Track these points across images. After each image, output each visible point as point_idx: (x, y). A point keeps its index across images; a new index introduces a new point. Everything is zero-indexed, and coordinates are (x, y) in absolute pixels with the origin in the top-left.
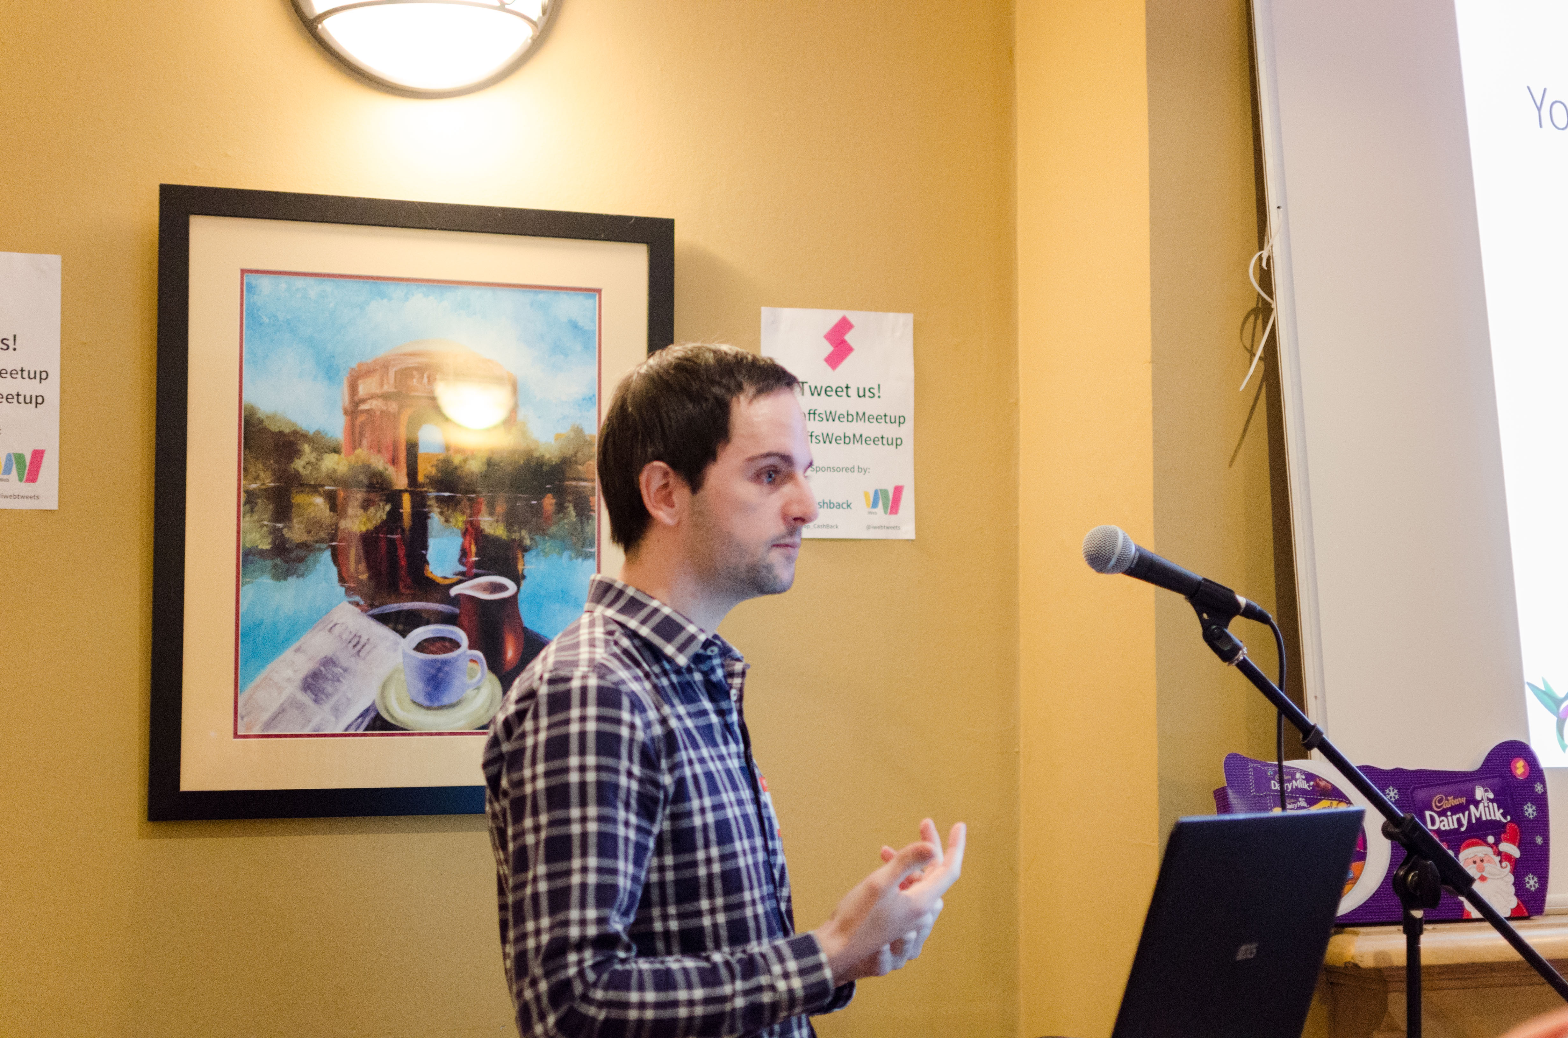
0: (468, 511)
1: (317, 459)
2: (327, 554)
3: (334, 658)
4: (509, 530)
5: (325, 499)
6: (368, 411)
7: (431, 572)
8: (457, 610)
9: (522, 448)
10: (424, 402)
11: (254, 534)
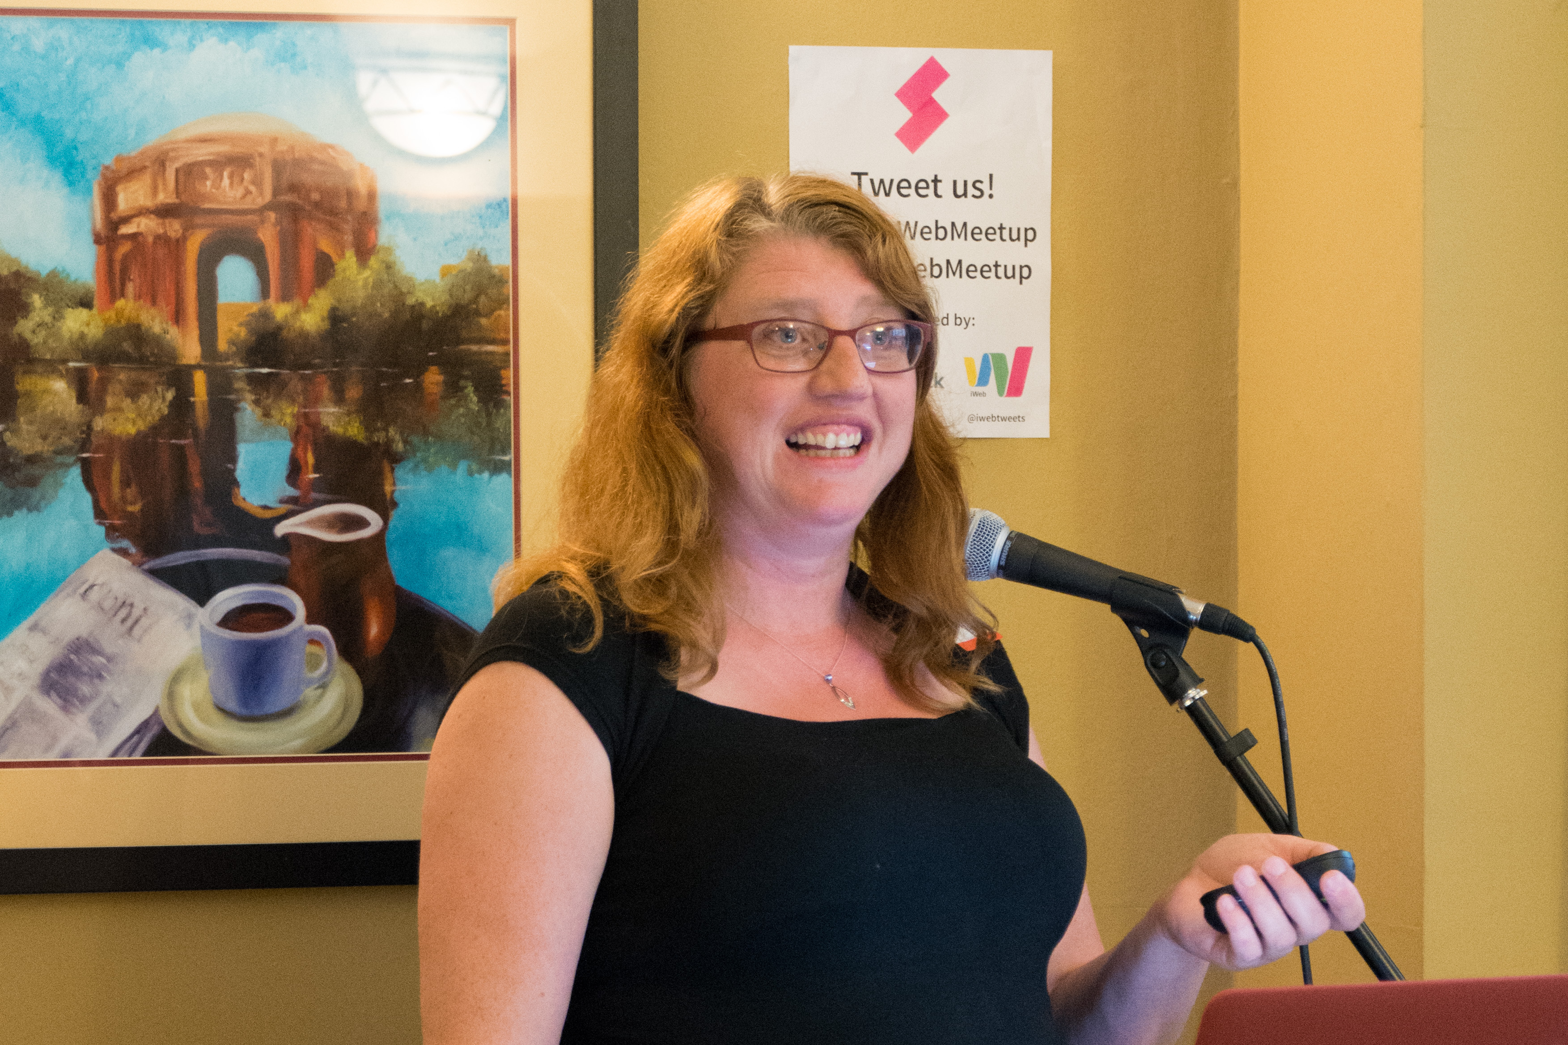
0: (300, 399)
1: (54, 318)
3: (91, 640)
4: (369, 427)
5: (69, 384)
6: (134, 236)
7: (244, 499)
8: (285, 560)
9: (387, 289)
10: (226, 219)
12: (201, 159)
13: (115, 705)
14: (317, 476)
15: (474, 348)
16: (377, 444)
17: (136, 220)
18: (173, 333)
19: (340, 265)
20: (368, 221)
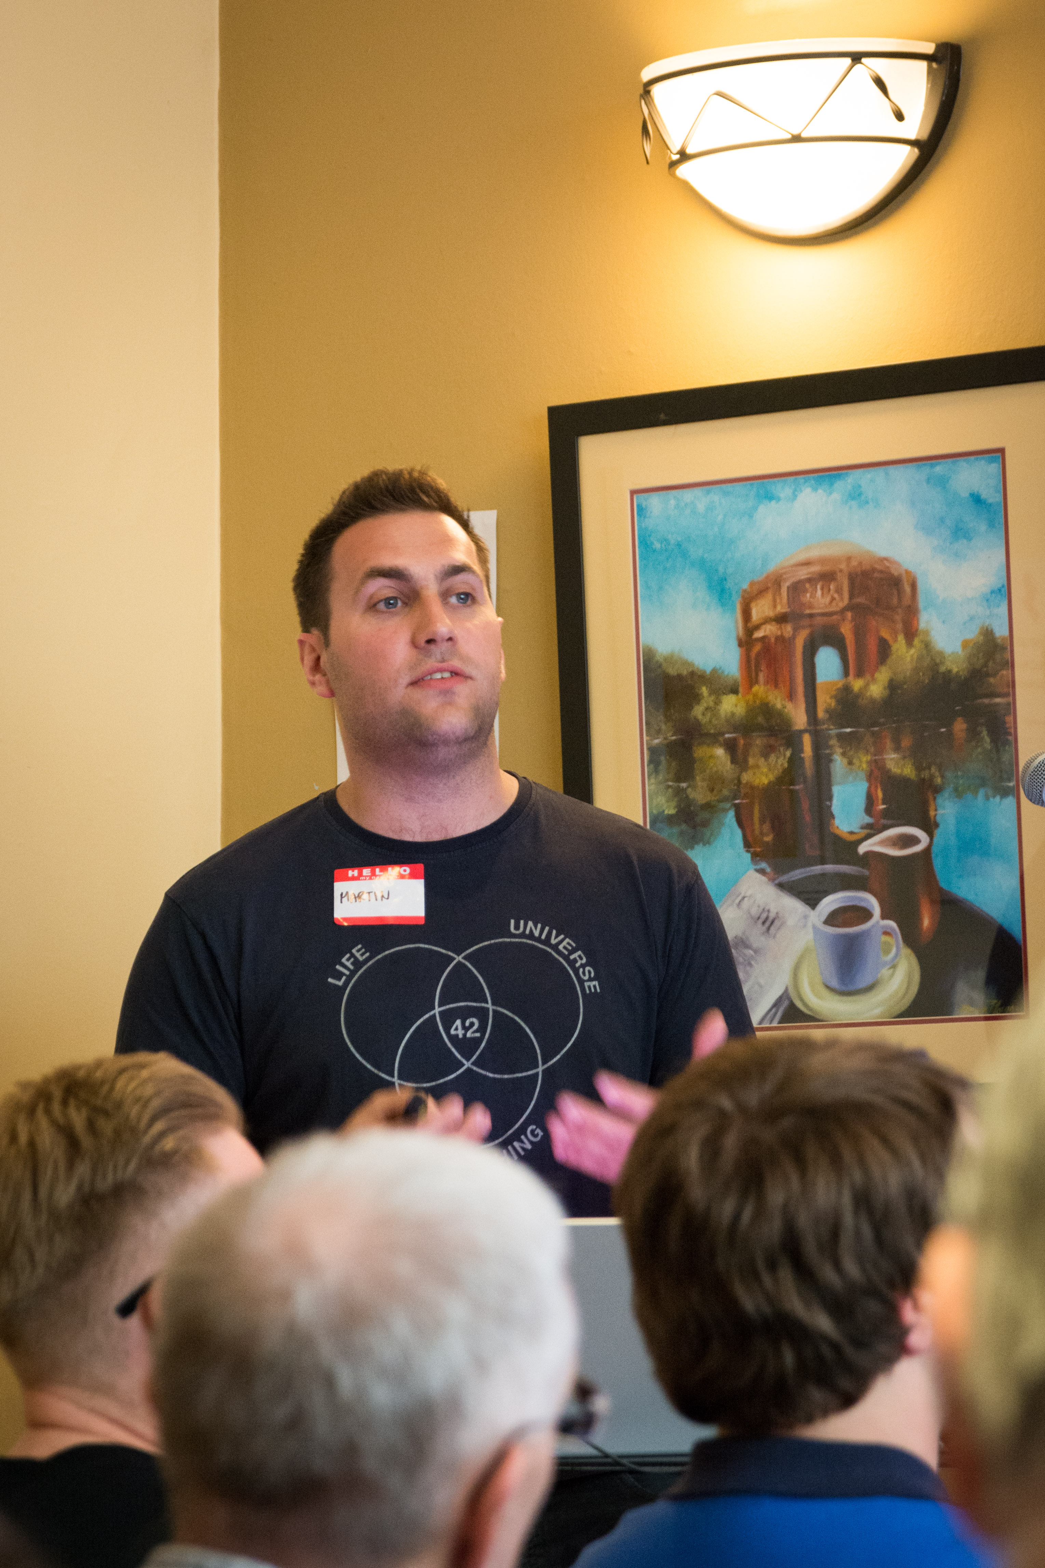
0: (872, 749)
1: (715, 703)
2: (731, 814)
3: (744, 937)
4: (919, 768)
5: (726, 750)
6: (764, 638)
7: (838, 827)
8: (866, 872)
9: (927, 662)
10: (819, 621)
11: (660, 798)
12: (803, 577)
13: (761, 986)
14: (884, 806)
15: (986, 701)
16: (923, 780)
17: (764, 626)
18: (789, 707)
19: (894, 647)
20: (912, 611)
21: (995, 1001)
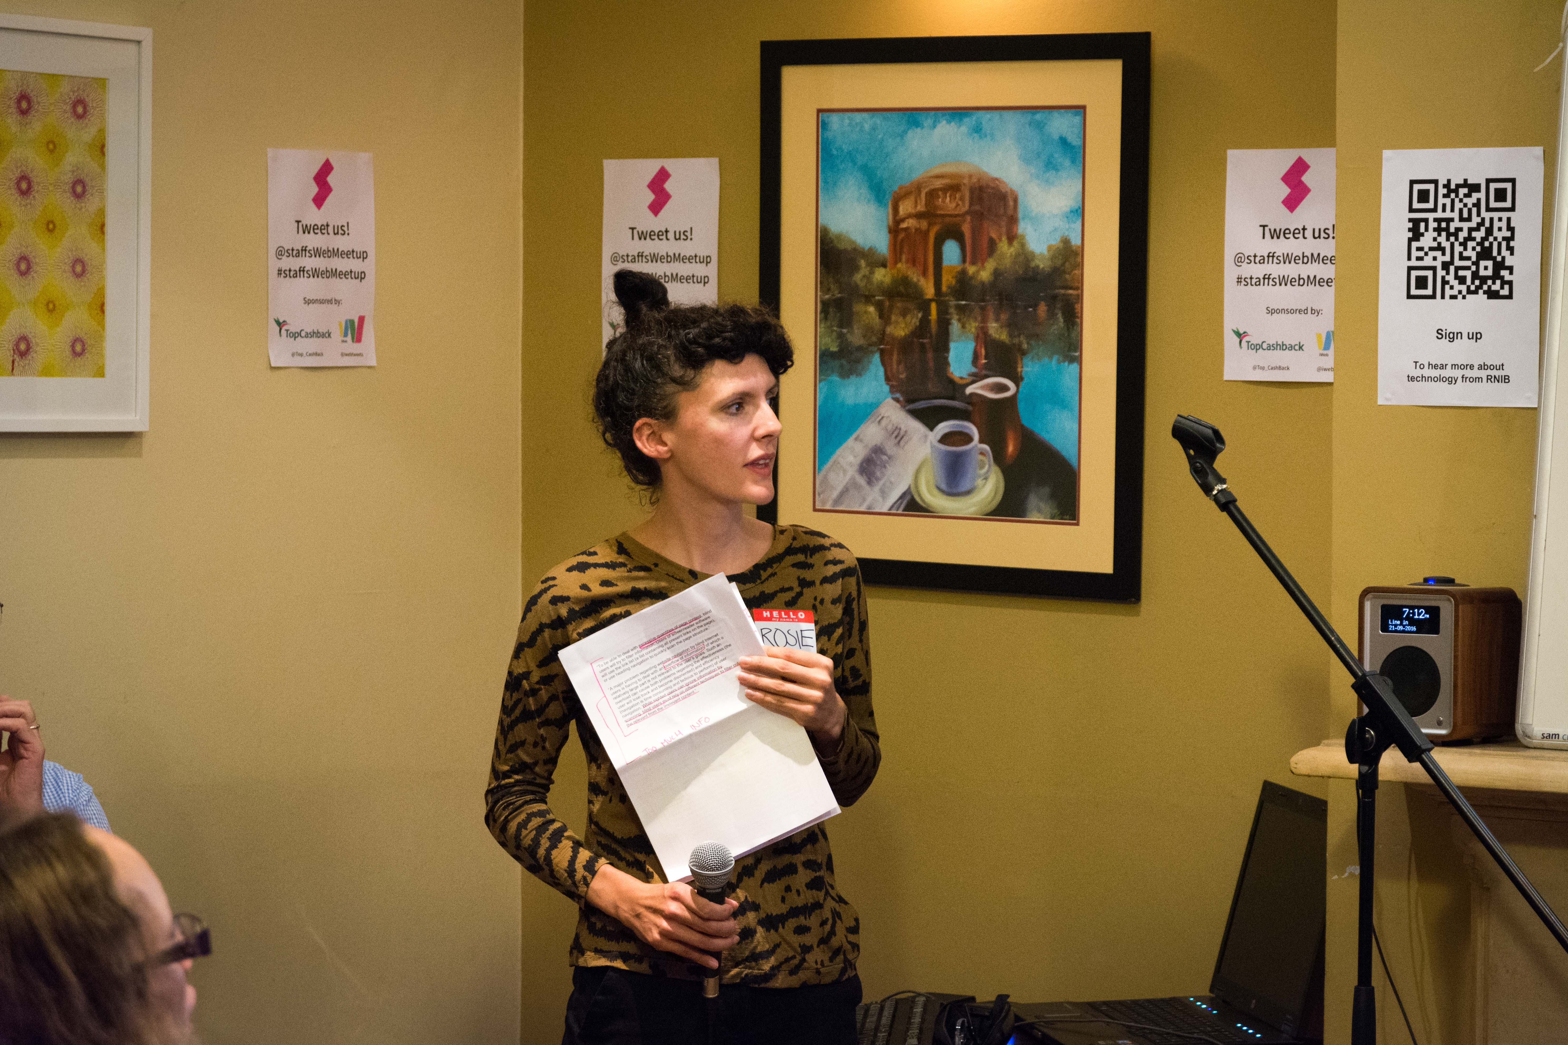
0: (979, 319)
1: (870, 273)
2: (877, 355)
3: (881, 447)
4: (1011, 335)
5: (876, 308)
6: (905, 229)
7: (952, 373)
8: (970, 408)
9: (1021, 259)
10: (947, 220)
11: (827, 339)
12: (936, 186)
13: (891, 483)
14: (986, 361)
16: (1014, 344)
17: (907, 220)
18: (922, 282)
19: (1000, 245)
20: (1013, 220)
21: (1056, 511)
